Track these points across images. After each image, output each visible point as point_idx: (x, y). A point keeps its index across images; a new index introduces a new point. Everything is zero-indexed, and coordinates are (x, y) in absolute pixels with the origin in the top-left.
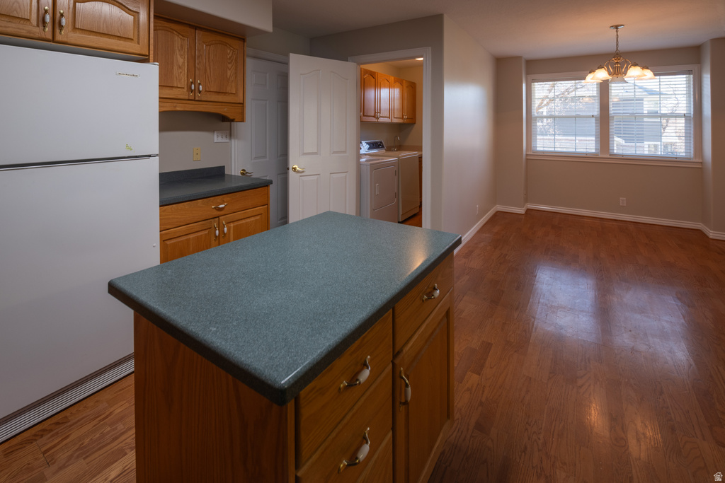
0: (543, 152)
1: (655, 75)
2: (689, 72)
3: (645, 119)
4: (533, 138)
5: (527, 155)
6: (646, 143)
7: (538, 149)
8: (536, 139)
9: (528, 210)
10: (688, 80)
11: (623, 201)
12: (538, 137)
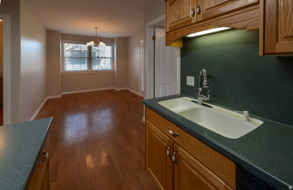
0: (69, 71)
1: (106, 45)
2: (111, 45)
3: (96, 59)
4: (64, 66)
5: (62, 73)
6: (96, 66)
7: (66, 70)
8: (66, 66)
9: (63, 95)
10: (111, 48)
11: (95, 85)
12: (66, 65)
